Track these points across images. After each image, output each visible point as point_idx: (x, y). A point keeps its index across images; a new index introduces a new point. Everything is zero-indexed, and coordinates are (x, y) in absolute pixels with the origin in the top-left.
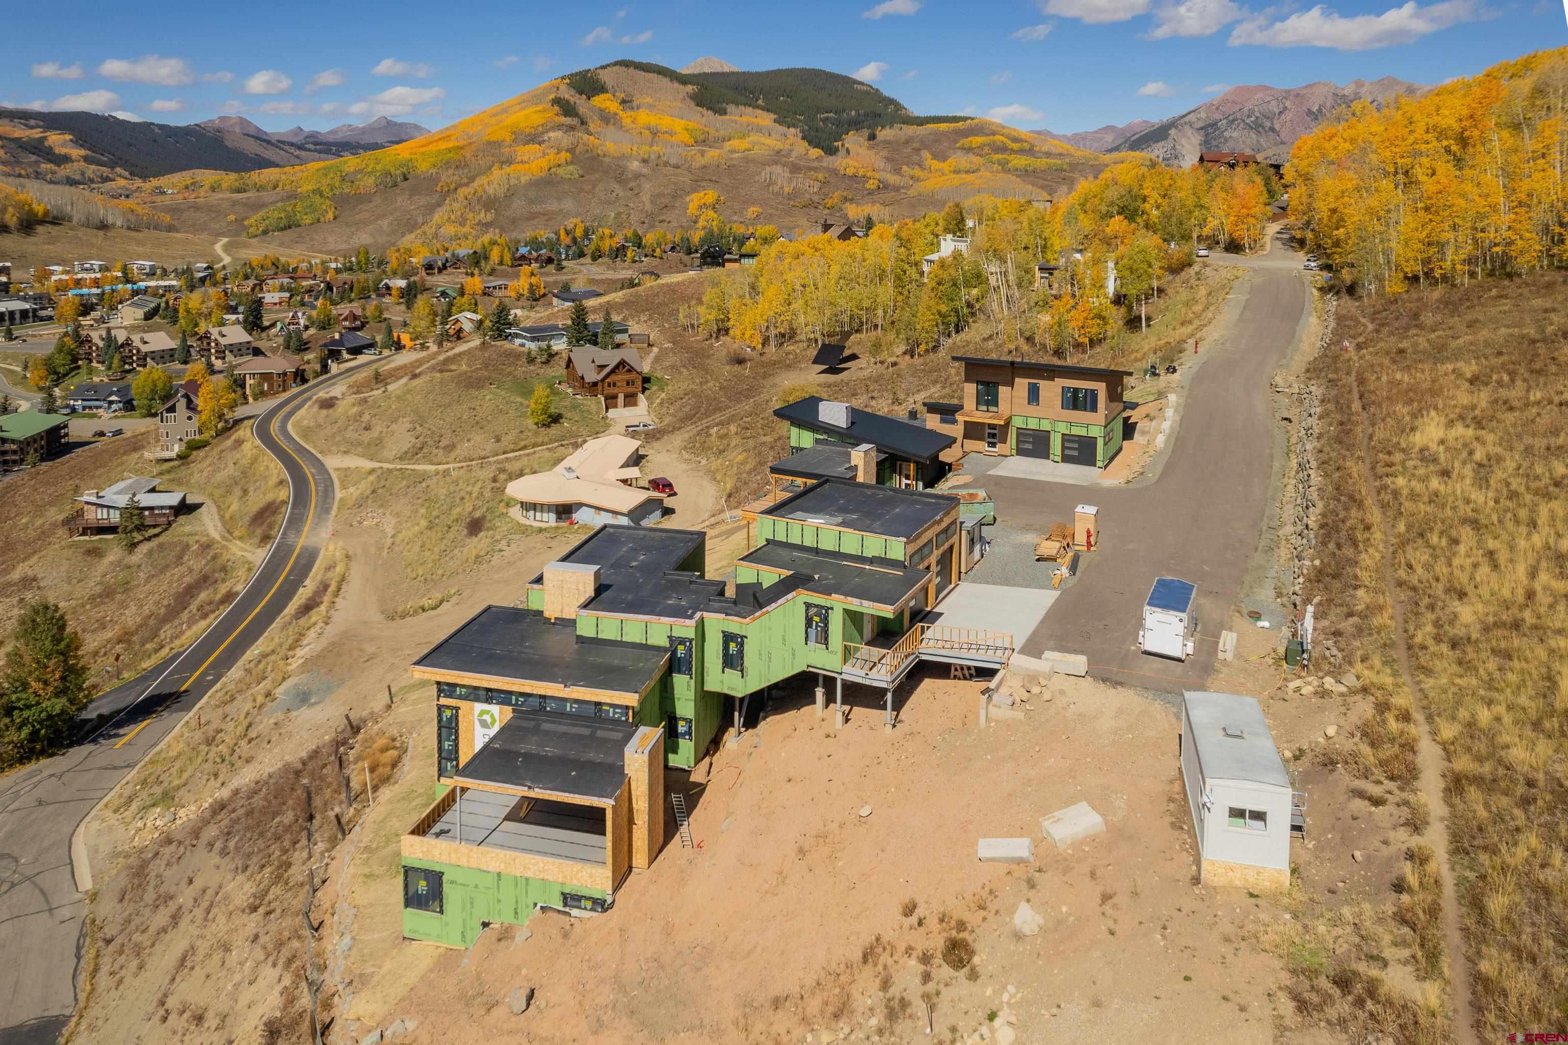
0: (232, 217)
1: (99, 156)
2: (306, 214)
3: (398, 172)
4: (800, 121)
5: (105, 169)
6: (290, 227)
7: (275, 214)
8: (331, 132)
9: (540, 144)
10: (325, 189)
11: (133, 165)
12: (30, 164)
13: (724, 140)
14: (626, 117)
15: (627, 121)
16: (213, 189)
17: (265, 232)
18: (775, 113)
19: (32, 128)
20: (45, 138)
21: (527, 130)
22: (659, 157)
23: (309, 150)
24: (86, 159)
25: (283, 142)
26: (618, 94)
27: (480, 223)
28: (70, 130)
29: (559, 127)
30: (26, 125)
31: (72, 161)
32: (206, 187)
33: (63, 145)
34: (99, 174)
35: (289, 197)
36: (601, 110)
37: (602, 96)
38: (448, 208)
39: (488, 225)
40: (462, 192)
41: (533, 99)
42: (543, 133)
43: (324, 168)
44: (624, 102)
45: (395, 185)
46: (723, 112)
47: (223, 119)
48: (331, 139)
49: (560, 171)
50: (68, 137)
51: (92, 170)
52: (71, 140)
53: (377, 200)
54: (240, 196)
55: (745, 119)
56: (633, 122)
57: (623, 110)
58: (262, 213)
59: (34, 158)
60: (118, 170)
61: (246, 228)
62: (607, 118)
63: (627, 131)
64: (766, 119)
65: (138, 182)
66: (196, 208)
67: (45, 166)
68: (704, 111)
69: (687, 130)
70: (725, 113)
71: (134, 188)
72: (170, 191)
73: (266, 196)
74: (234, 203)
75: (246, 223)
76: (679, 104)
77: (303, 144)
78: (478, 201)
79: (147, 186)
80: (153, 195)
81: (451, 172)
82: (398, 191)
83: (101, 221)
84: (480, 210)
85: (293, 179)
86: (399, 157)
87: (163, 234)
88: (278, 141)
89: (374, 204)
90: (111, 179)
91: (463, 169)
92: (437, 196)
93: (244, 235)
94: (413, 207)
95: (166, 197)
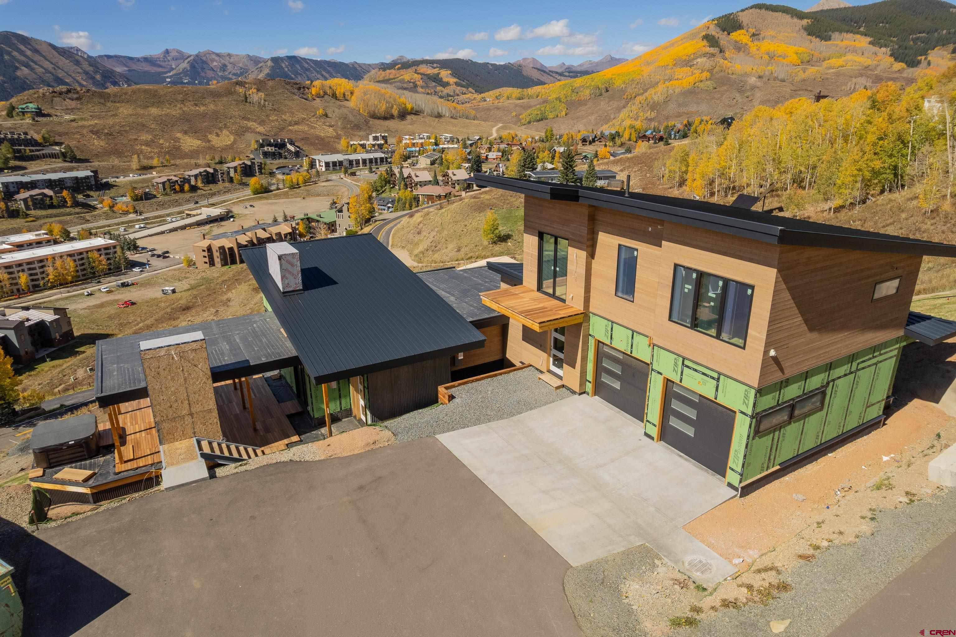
0: (514, 114)
1: (462, 82)
2: (551, 112)
3: (603, 86)
4: (892, 42)
5: (464, 89)
6: (542, 120)
7: (535, 112)
8: (580, 65)
9: (691, 66)
10: (562, 97)
11: (477, 86)
12: (432, 87)
13: (824, 60)
14: (753, 47)
15: (753, 49)
16: (508, 98)
17: (529, 122)
18: (871, 37)
19: (435, 68)
20: (439, 73)
21: (684, 58)
22: (772, 73)
23: (566, 76)
24: (457, 84)
25: (552, 72)
26: (750, 30)
27: (646, 119)
28: (451, 69)
29: (705, 55)
30: (432, 67)
31: (450, 85)
32: (505, 97)
33: (447, 77)
34: (461, 91)
35: (544, 102)
36: (736, 42)
37: (739, 32)
38: (629, 109)
39: (651, 120)
40: (640, 98)
41: (692, 36)
42: (694, 59)
43: (563, 85)
44: (754, 35)
45: (601, 95)
46: (827, 39)
47: (525, 59)
48: (579, 69)
49: (701, 85)
50: (449, 72)
51: (458, 89)
52: (450, 74)
53: (590, 104)
54: (521, 101)
55: (845, 43)
56: (758, 50)
57: (752, 41)
58: (529, 111)
59: (434, 84)
60: (470, 89)
61: (520, 120)
62: (739, 47)
63: (752, 56)
64: (863, 42)
65: (475, 95)
66: (498, 108)
67: (439, 88)
68: (813, 38)
69: (797, 53)
70: (830, 39)
71: (472, 98)
72: (488, 100)
73: (533, 102)
74: (516, 105)
75: (521, 117)
76: (795, 34)
77: (563, 72)
78: (648, 104)
79: (479, 97)
80: (480, 102)
81: (633, 86)
82: (602, 98)
83: (438, 113)
84: (648, 111)
85: (547, 92)
86: (605, 77)
87: (468, 121)
88: (550, 71)
89: (588, 106)
90: (465, 94)
91: (641, 84)
92: (623, 102)
93: (519, 124)
94: (609, 108)
95: (486, 103)
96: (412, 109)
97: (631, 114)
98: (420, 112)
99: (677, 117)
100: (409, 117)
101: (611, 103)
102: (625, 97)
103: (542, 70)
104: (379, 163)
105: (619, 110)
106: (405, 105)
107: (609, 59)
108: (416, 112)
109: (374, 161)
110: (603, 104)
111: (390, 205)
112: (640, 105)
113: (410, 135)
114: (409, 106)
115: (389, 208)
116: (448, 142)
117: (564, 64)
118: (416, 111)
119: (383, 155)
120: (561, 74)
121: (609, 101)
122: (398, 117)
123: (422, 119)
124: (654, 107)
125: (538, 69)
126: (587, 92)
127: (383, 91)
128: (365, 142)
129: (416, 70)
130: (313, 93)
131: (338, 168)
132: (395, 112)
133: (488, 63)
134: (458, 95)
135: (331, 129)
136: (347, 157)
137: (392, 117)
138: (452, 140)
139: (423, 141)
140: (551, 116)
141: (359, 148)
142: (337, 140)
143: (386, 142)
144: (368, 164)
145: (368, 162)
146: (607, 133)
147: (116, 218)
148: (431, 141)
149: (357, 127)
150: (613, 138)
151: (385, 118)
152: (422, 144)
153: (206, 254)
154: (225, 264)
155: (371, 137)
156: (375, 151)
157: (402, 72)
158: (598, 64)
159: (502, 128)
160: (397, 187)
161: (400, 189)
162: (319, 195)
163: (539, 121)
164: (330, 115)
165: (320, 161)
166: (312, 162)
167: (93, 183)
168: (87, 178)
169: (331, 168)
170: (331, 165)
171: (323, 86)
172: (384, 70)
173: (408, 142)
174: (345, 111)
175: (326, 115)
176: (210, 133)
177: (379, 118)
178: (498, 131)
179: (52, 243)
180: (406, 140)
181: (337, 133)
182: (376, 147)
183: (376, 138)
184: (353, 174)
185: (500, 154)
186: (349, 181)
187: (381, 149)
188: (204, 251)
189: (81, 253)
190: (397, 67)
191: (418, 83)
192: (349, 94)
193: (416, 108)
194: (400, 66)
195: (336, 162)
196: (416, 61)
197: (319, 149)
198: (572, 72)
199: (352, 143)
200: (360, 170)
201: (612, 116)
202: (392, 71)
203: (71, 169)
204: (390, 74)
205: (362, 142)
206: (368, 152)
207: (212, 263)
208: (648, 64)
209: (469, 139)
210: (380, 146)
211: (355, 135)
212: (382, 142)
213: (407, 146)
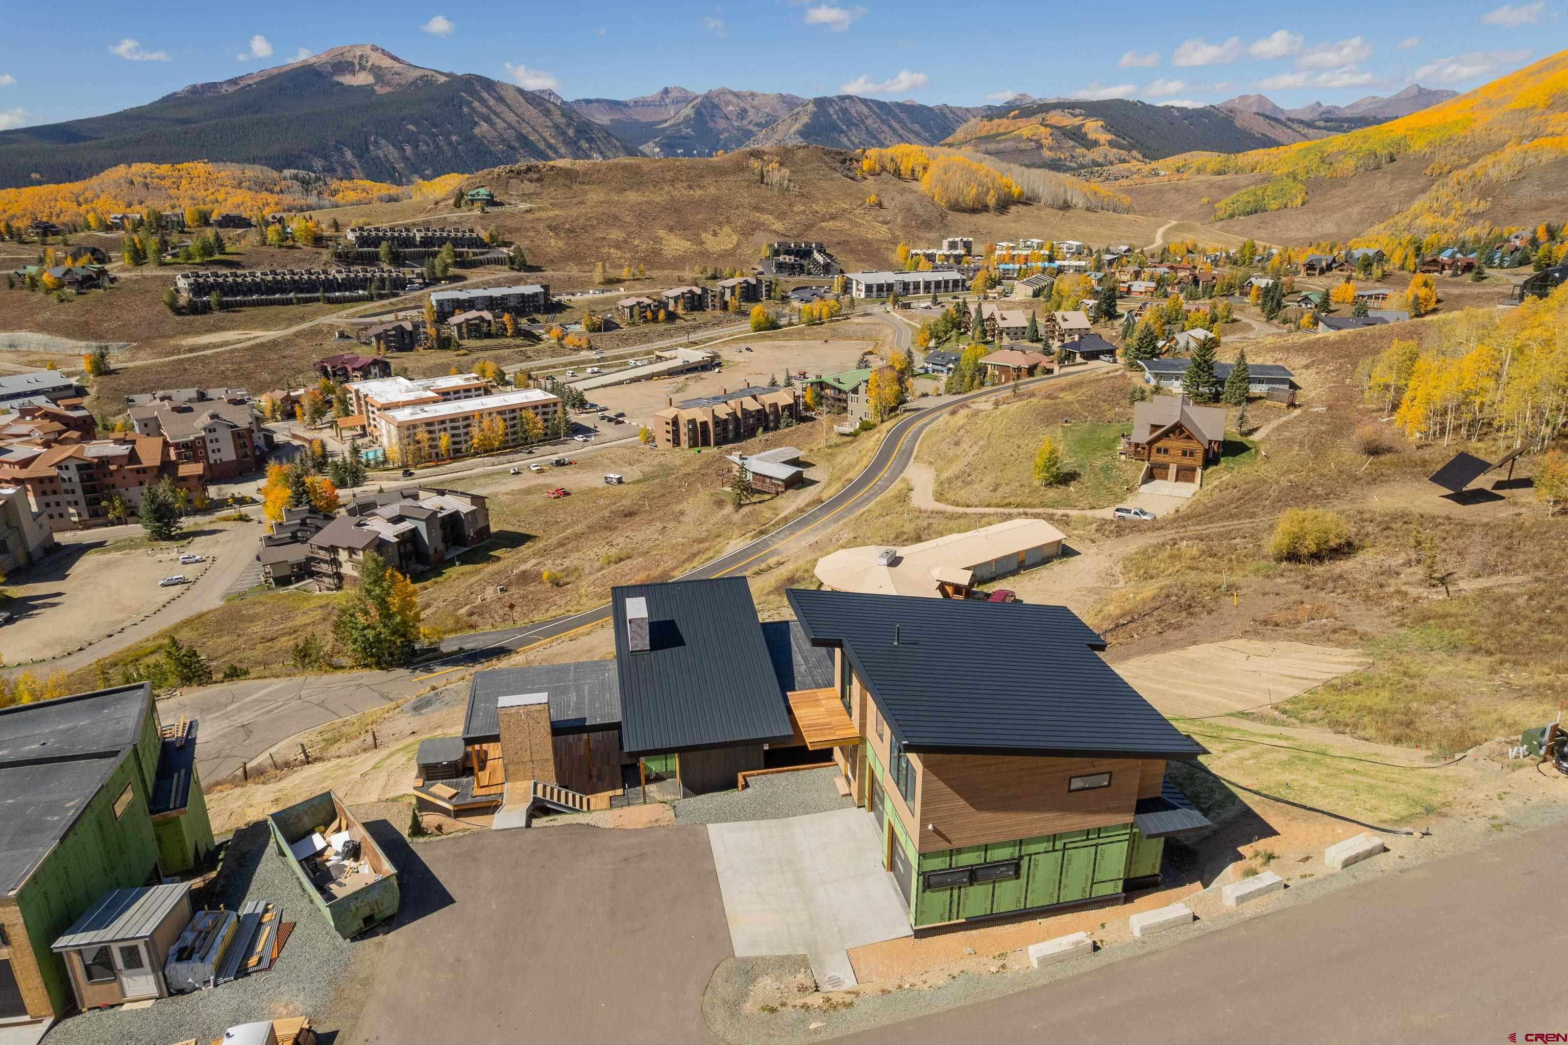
0: (1205, 200)
1: (1121, 140)
2: (1275, 199)
3: (1385, 152)
5: (1123, 152)
6: (1256, 212)
7: (1244, 198)
8: (1350, 107)
10: (1300, 171)
11: (1148, 148)
12: (1068, 150)
16: (1199, 171)
17: (1232, 216)
19: (1076, 116)
20: (1083, 125)
23: (1319, 128)
24: (1111, 144)
25: (1294, 120)
27: (1468, 214)
28: (1102, 117)
30: (1072, 114)
31: (1100, 145)
32: (1194, 169)
33: (1096, 131)
34: (1118, 157)
35: (1263, 181)
38: (1434, 194)
39: (1477, 216)
43: (1306, 149)
45: (1378, 167)
47: (1243, 98)
48: (1349, 115)
50: (1101, 123)
51: (1113, 153)
52: (1102, 126)
53: (1353, 184)
54: (1222, 177)
58: (1234, 195)
59: (1071, 143)
60: (1134, 153)
61: (1216, 211)
65: (1140, 165)
66: (1177, 190)
67: (1080, 150)
71: (1135, 169)
72: (1163, 173)
73: (1242, 179)
74: (1211, 185)
75: (1216, 206)
77: (1313, 121)
78: (1474, 186)
79: (1146, 168)
80: (1147, 176)
81: (1449, 151)
82: (1379, 175)
83: (1066, 202)
84: (1473, 198)
85: (1273, 161)
86: (1392, 134)
87: (1116, 215)
88: (1288, 119)
89: (1348, 188)
90: (1124, 161)
91: (1467, 146)
92: (1423, 181)
93: (1212, 218)
94: (1392, 193)
95: (1156, 179)
96: (1021, 194)
97: (1435, 205)
99: (1536, 210)
100: (1013, 209)
101: (1396, 183)
102: (1428, 172)
103: (1273, 118)
104: (951, 288)
105: (1411, 196)
106: (1010, 188)
107: (1415, 91)
108: (1027, 201)
109: (942, 286)
110: (1381, 186)
111: (951, 366)
112: (1457, 188)
113: (1011, 241)
114: (1016, 191)
115: (950, 369)
116: (1073, 254)
117: (1319, 104)
118: (1027, 198)
119: (959, 276)
120: (1310, 125)
121: (1392, 181)
122: (996, 209)
123: (1036, 212)
124: (1487, 190)
125: (1267, 117)
126: (1351, 163)
127: (975, 166)
128: (935, 251)
129: (1044, 119)
130: (865, 168)
131: (885, 294)
132: (991, 200)
133: (1173, 107)
134: (1111, 163)
135: (884, 228)
136: (901, 277)
137: (985, 208)
138: (1078, 253)
139: (1029, 252)
140: (1274, 205)
141: (923, 261)
142: (891, 246)
143: (969, 253)
144: (933, 290)
145: (933, 286)
146: (1358, 253)
147: (565, 355)
148: (1042, 252)
149: (927, 225)
150: (1367, 264)
151: (974, 211)
152: (1026, 259)
153: (670, 428)
154: (693, 444)
155: (945, 243)
156: (950, 268)
157: (1020, 122)
158: (1389, 103)
159: (1175, 228)
160: (970, 333)
161: (973, 338)
162: (849, 338)
163: (1249, 214)
164: (885, 204)
165: (858, 283)
166: (846, 283)
167: (542, 302)
168: (536, 295)
169: (875, 294)
170: (875, 289)
171: (881, 156)
172: (990, 118)
173: (1004, 252)
174: (911, 197)
175: (880, 205)
176: (705, 231)
177: (964, 211)
178: (1165, 235)
179: (482, 392)
180: (1002, 248)
181: (893, 234)
182: (952, 260)
183: (953, 245)
184: (907, 306)
185: (1153, 285)
186: (898, 316)
187: (959, 263)
188: (667, 423)
189: (514, 411)
190: (1012, 114)
191: (1044, 142)
192: (921, 169)
193: (1028, 193)
194: (1017, 112)
195: (882, 285)
196: (1046, 104)
197: (863, 260)
198: (1332, 120)
199: (914, 252)
200: (918, 298)
201: (1395, 208)
202: (1005, 121)
203: (517, 282)
204: (999, 126)
205: (930, 251)
206: (936, 269)
207: (676, 442)
208: (1489, 104)
210: (958, 259)
211: (920, 238)
212: (963, 252)
213: (1002, 260)
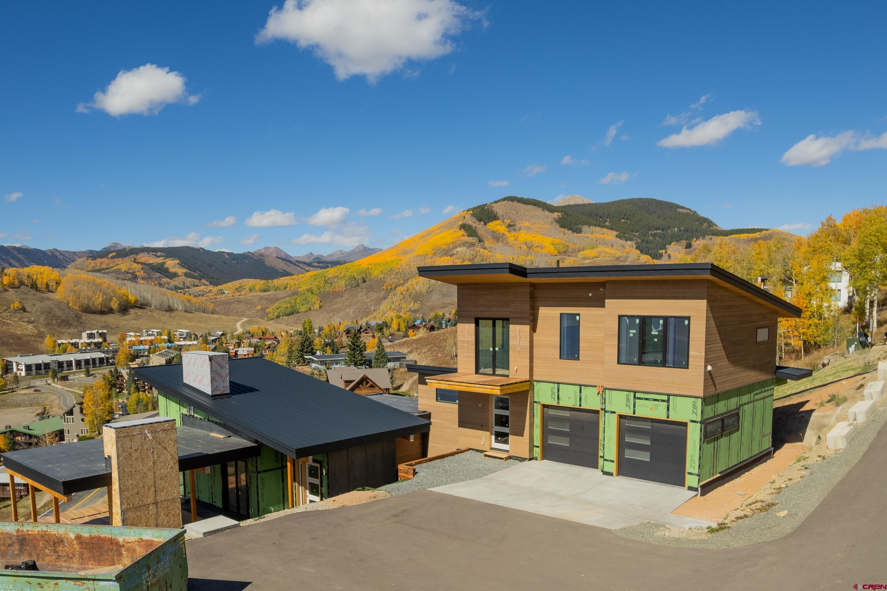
0: (259, 307)
1: (193, 273)
2: (303, 305)
3: (359, 277)
4: (635, 236)
5: (196, 280)
6: (293, 313)
7: (284, 305)
8: (330, 256)
9: (451, 256)
10: (314, 288)
11: (211, 278)
12: (156, 279)
13: (579, 251)
14: (511, 237)
15: (511, 239)
16: (251, 290)
17: (278, 317)
18: (617, 231)
19: (159, 257)
20: (164, 263)
21: (443, 247)
22: (532, 263)
23: (315, 267)
24: (186, 275)
25: (299, 262)
26: (505, 221)
27: (410, 310)
28: (179, 258)
29: (464, 244)
30: (156, 256)
31: (179, 276)
32: (247, 289)
33: (174, 266)
34: (192, 283)
35: (293, 294)
36: (493, 231)
37: (495, 222)
38: (390, 300)
39: (415, 311)
40: (400, 289)
41: (449, 225)
42: (453, 248)
43: (315, 275)
44: (509, 226)
45: (358, 285)
46: (579, 231)
47: (266, 248)
48: (329, 259)
50: (177, 261)
51: (189, 281)
52: (178, 264)
53: (346, 295)
54: (267, 293)
55: (594, 236)
56: (516, 240)
57: (509, 231)
58: (277, 304)
59: (158, 275)
60: (203, 281)
61: (267, 314)
62: (497, 237)
63: (511, 246)
64: (610, 235)
65: (211, 287)
66: (239, 302)
67: (164, 280)
68: (566, 231)
69: (553, 244)
70: (581, 232)
71: (207, 290)
72: (227, 292)
73: (281, 294)
74: (261, 298)
75: (267, 311)
76: (548, 226)
77: (311, 263)
78: (410, 295)
79: (215, 289)
80: (216, 294)
81: (393, 276)
82: (359, 290)
83: (169, 307)
84: (411, 302)
85: (296, 283)
86: (361, 267)
87: (205, 315)
88: (297, 261)
89: (344, 298)
90: (197, 286)
91: (401, 274)
92: (383, 293)
93: (266, 318)
94: (368, 300)
95: (224, 295)
96: (136, 301)
97: (393, 306)
98: (147, 305)
99: (442, 307)
100: (132, 311)
101: (370, 294)
102: (385, 288)
103: (287, 260)
104: (98, 365)
105: (379, 301)
106: (127, 296)
107: (362, 248)
108: (142, 306)
109: (91, 363)
110: (361, 296)
112: (401, 297)
113: (136, 332)
114: (132, 299)
116: (185, 338)
117: (312, 254)
118: (141, 304)
119: (103, 355)
120: (310, 265)
121: (367, 293)
122: (119, 311)
123: (149, 313)
124: (416, 298)
125: (283, 259)
126: (342, 283)
127: (98, 281)
128: (77, 340)
129: (135, 259)
130: (5, 283)
131: (43, 371)
132: (114, 305)
133: (224, 252)
134: (188, 288)
135: (30, 326)
136: (55, 358)
137: (111, 311)
138: (188, 337)
139: (153, 338)
140: (303, 309)
141: (70, 348)
142: (39, 339)
143: (105, 340)
144: (83, 366)
145: (83, 363)
146: (373, 323)
148: (163, 337)
149: (66, 323)
150: (380, 328)
151: (102, 313)
152: (151, 342)
156: (91, 351)
157: (117, 261)
158: (350, 254)
159: (247, 322)
160: (125, 392)
161: (129, 394)
162: (18, 405)
163: (288, 315)
164: (28, 309)
165: (18, 364)
166: (7, 366)
169: (34, 372)
170: (34, 368)
171: (18, 274)
172: (94, 258)
173: (134, 339)
174: (49, 304)
175: (24, 310)
177: (94, 312)
178: (243, 326)
180: (131, 337)
181: (39, 331)
182: (93, 346)
183: (91, 336)
184: (65, 378)
185: (253, 349)
186: (59, 387)
187: (99, 348)
190: (110, 255)
191: (138, 274)
192: (54, 284)
193: (140, 300)
194: (114, 254)
195: (40, 364)
196: (135, 249)
197: (15, 350)
198: (322, 263)
199: (60, 342)
200: (74, 373)
201: (372, 308)
202: (105, 260)
204: (101, 263)
205: (73, 341)
206: (82, 352)
208: (406, 253)
209: (210, 335)
210: (98, 346)
211: (63, 333)
212: (100, 340)
213: (132, 344)
